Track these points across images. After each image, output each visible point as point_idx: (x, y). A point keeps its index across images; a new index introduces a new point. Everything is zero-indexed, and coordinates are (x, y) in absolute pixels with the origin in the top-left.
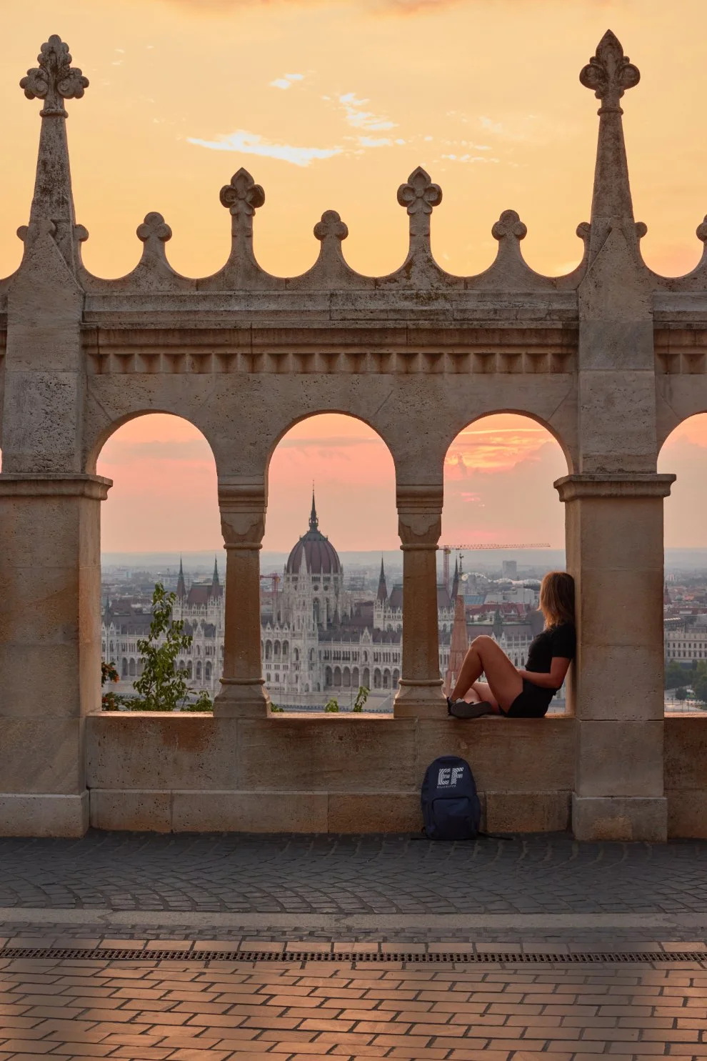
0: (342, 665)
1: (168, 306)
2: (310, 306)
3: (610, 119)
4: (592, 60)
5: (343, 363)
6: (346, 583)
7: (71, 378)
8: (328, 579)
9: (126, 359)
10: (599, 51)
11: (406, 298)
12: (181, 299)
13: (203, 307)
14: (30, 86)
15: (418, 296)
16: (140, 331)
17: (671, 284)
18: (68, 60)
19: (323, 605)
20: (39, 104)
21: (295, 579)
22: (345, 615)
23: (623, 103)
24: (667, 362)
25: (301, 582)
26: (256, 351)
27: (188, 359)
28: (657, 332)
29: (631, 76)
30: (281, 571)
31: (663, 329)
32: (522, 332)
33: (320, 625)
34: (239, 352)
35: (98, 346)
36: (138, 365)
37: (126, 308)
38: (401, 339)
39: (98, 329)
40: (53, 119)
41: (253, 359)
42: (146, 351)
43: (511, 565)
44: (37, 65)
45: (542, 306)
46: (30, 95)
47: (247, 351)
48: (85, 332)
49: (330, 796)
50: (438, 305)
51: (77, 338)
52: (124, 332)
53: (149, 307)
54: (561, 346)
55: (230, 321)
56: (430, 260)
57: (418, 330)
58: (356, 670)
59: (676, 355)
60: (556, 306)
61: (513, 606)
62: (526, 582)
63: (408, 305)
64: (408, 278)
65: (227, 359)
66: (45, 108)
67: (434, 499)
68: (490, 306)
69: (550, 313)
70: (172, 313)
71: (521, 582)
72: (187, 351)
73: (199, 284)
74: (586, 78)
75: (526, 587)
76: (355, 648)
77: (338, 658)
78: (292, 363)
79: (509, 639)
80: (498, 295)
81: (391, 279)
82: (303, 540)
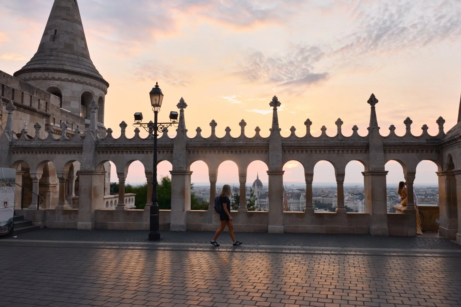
0: (263, 203)
1: (296, 142)
2: (321, 142)
3: (373, 109)
4: (370, 99)
5: (327, 152)
6: (263, 188)
7: (281, 154)
8: (260, 188)
9: (289, 151)
10: (371, 97)
11: (338, 140)
12: (298, 141)
13: (303, 142)
14: (271, 104)
15: (340, 140)
16: (292, 146)
17: (385, 138)
18: (277, 100)
19: (259, 192)
20: (272, 108)
21: (254, 188)
22: (263, 194)
23: (375, 106)
24: (385, 151)
25: (255, 188)
26: (312, 150)
27: (300, 151)
28: (383, 146)
29: (377, 101)
30: (252, 186)
31: (385, 145)
32: (359, 146)
33: (259, 196)
34: (309, 150)
35: (285, 149)
36: (291, 152)
37: (289, 142)
38: (338, 148)
39: (285, 146)
40: (275, 110)
41: (311, 151)
42: (306, 150)
43: (293, 185)
44: (272, 101)
45: (362, 142)
46: (271, 106)
47: (310, 150)
48: (282, 146)
49: (326, 227)
50: (344, 142)
51: (281, 147)
52: (289, 146)
53: (293, 142)
54: (365, 149)
55: (307, 145)
56: (341, 134)
57: (341, 146)
58: (265, 204)
59: (386, 150)
60: (364, 142)
61: (294, 193)
62: (296, 188)
63: (338, 142)
64: (338, 137)
65: (307, 151)
66: (274, 108)
67: (343, 175)
68: (353, 142)
69: (364, 143)
70: (297, 143)
71: (295, 188)
72: (300, 150)
73: (301, 138)
74: (368, 102)
75: (296, 189)
76: (265, 200)
77: (262, 202)
78: (318, 152)
79: (294, 199)
80: (354, 140)
81: (334, 137)
82: (256, 181)
